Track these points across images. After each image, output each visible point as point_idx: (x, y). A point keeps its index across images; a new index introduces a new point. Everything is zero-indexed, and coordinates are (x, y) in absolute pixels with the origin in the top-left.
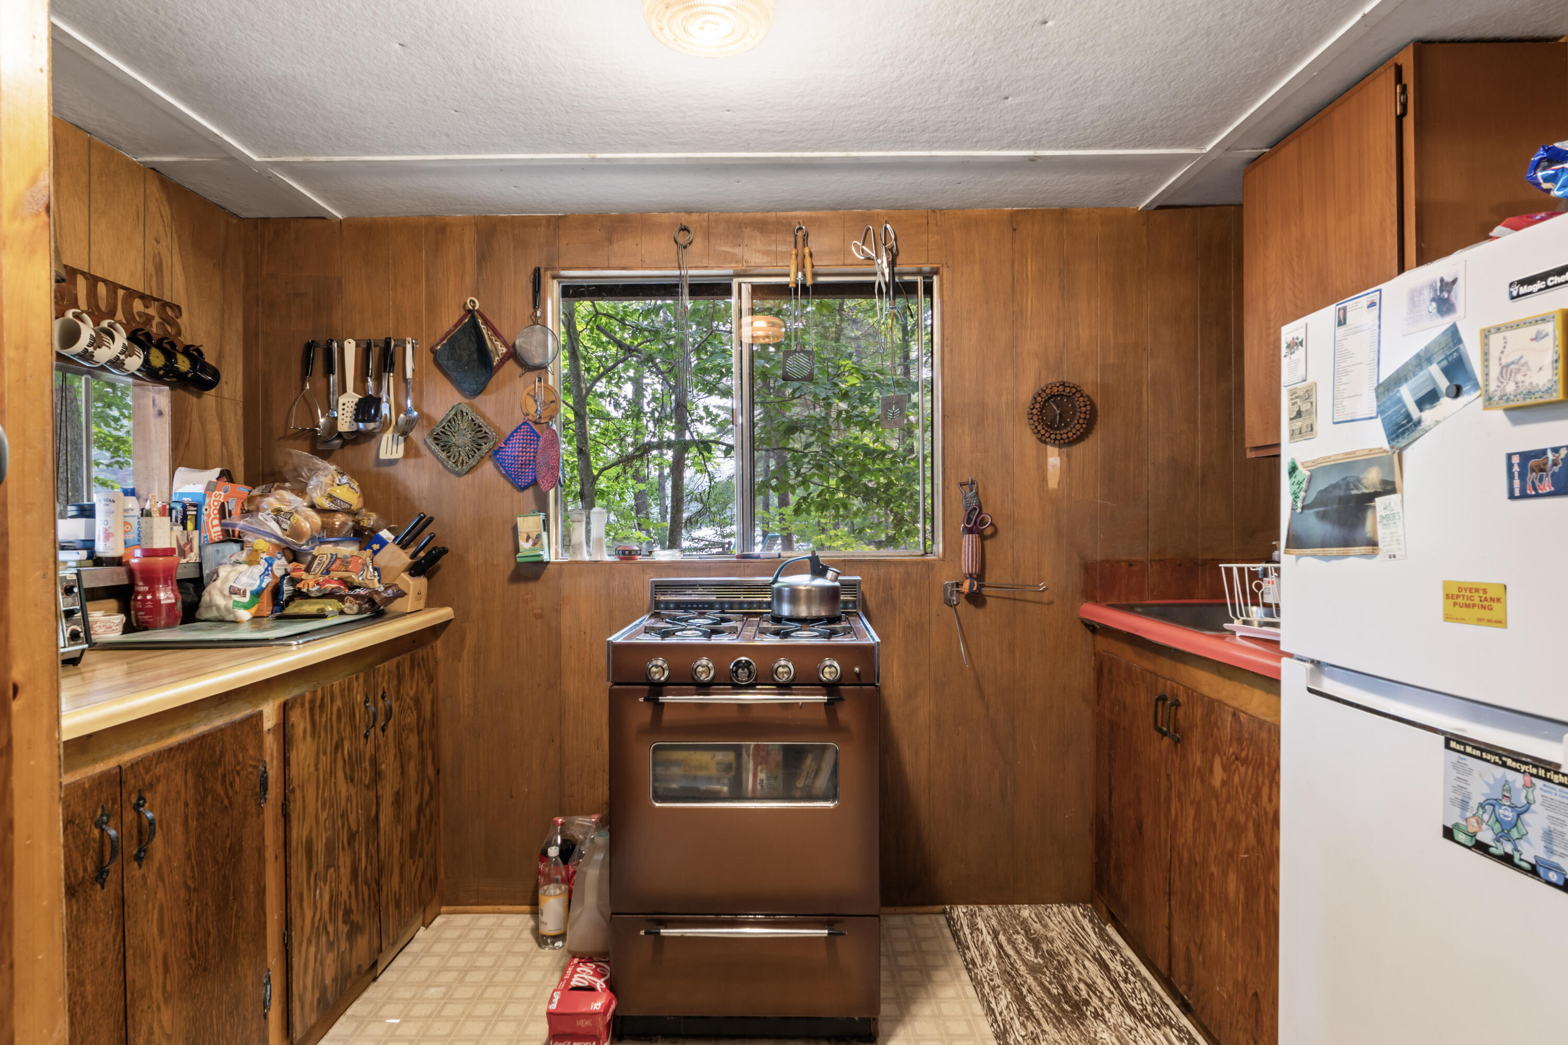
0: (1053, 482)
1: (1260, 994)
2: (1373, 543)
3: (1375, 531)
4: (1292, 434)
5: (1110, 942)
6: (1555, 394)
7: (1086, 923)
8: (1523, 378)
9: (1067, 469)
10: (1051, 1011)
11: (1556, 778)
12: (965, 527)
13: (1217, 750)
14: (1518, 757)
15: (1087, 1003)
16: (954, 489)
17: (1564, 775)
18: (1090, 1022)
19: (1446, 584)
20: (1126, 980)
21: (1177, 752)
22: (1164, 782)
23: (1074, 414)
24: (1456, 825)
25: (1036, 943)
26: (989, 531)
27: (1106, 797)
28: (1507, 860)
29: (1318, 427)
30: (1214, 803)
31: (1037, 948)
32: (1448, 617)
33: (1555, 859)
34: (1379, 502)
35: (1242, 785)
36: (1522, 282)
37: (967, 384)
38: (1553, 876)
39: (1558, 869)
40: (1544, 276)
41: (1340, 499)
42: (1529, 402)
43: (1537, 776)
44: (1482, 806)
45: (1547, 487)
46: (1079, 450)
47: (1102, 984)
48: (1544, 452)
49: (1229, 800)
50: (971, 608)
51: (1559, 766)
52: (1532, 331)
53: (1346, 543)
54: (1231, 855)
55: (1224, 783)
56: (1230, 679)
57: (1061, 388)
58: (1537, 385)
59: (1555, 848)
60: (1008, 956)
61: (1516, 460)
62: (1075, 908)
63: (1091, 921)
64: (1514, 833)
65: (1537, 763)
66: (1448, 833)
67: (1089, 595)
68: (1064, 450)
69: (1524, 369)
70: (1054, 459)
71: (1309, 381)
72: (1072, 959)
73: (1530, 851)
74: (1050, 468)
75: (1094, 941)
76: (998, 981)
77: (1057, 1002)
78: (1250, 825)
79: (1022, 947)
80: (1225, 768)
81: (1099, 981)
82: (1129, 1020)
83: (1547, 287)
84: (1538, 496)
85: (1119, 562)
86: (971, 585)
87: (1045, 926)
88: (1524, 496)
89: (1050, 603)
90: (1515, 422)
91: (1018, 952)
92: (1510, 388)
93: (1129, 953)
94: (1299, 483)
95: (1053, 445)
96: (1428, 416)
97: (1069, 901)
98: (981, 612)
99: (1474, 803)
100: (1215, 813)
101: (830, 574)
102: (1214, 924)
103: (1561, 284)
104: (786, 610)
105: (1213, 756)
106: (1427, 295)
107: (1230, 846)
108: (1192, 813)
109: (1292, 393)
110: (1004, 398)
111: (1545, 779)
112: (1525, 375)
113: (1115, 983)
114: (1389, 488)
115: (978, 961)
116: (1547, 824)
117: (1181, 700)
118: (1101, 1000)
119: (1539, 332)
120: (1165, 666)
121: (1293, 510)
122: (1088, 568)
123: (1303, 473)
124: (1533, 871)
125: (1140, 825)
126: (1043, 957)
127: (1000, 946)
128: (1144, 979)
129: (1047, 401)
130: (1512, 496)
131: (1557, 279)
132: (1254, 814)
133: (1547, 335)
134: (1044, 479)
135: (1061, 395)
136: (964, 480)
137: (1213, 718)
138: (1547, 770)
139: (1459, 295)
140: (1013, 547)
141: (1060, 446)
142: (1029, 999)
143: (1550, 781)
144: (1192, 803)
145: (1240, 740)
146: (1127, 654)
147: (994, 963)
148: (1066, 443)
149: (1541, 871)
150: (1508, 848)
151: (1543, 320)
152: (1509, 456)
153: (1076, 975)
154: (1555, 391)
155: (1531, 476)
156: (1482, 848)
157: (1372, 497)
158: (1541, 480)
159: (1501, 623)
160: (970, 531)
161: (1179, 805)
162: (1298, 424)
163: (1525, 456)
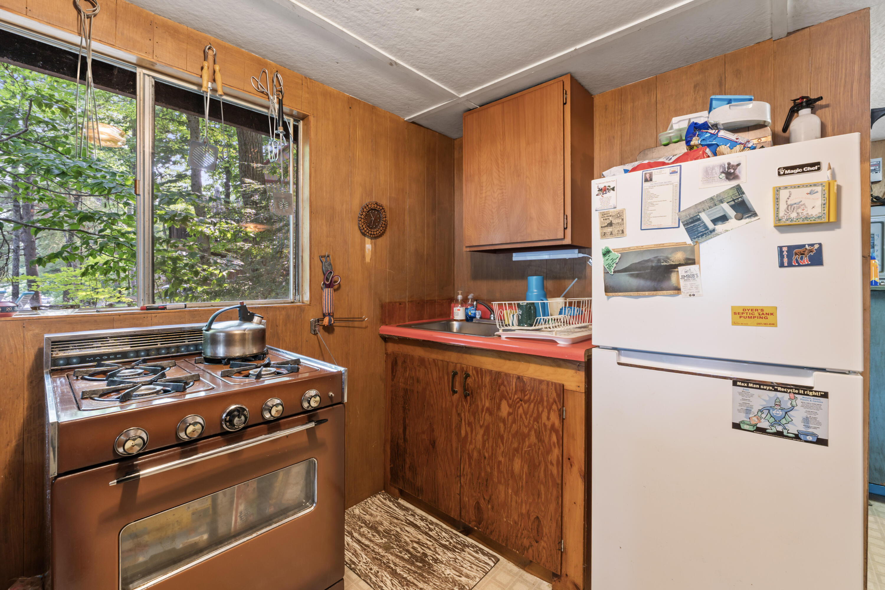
0: (368, 259)
1: (540, 517)
2: (678, 289)
3: (678, 283)
4: (604, 235)
5: (407, 509)
6: (823, 219)
7: (388, 502)
8: (802, 211)
9: (375, 251)
10: (415, 572)
11: (811, 393)
12: (324, 283)
13: (503, 397)
14: (785, 386)
15: (425, 555)
16: (317, 260)
17: (816, 391)
18: (436, 567)
19: (733, 308)
20: (431, 530)
21: (467, 401)
22: (455, 418)
23: (380, 221)
24: (743, 422)
25: (374, 528)
26: (336, 287)
27: (401, 431)
28: (779, 434)
29: (627, 231)
30: (501, 425)
31: (378, 532)
32: (734, 323)
33: (811, 430)
34: (680, 269)
35: (526, 414)
36: (787, 168)
37: (325, 194)
38: (809, 438)
39: (813, 434)
40: (801, 166)
41: (652, 267)
42: (806, 222)
43: (799, 394)
44: (761, 411)
45: (806, 261)
46: (380, 241)
47: (423, 538)
48: (804, 246)
49: (514, 421)
50: (326, 334)
51: (812, 388)
52: (808, 190)
53: (656, 290)
54: (516, 450)
55: (509, 414)
56: (510, 360)
57: (375, 206)
58: (812, 215)
59: (811, 425)
60: (368, 546)
61: (785, 249)
62: (378, 496)
63: (390, 501)
64: (783, 421)
65: (798, 387)
66: (736, 426)
67: (383, 322)
68: (373, 241)
69: (802, 207)
70: (369, 246)
71: (619, 208)
72: (399, 530)
73: (793, 429)
74: (367, 250)
75: (400, 513)
76: (375, 568)
77: (412, 564)
78: (533, 433)
79: (370, 535)
80: (510, 406)
81: (420, 537)
82: (450, 554)
83: (803, 172)
84: (799, 265)
85: (395, 302)
86: (330, 321)
87: (371, 515)
88: (790, 265)
89: (366, 327)
90: (781, 232)
91: (371, 541)
92: (794, 215)
93: (419, 511)
94: (613, 260)
95: (368, 237)
96: (720, 227)
97: (374, 493)
98: (331, 336)
99: (755, 410)
100: (502, 430)
101: (256, 319)
102: (501, 488)
103: (812, 171)
104: (221, 351)
105: (501, 400)
106: (718, 170)
107: (515, 445)
108: (481, 432)
109: (604, 215)
110: (344, 206)
111: (804, 394)
112: (803, 210)
113: (426, 534)
114: (690, 262)
115: (355, 559)
116: (805, 415)
117: (470, 373)
118: (430, 549)
119: (812, 190)
120: (452, 357)
121: (606, 273)
122: (383, 306)
123: (615, 255)
124: (797, 437)
125: (433, 444)
126: (385, 537)
127: (359, 542)
128: (437, 525)
129: (368, 211)
130: (782, 265)
131: (809, 168)
132: (535, 427)
133: (817, 192)
134: (364, 257)
135: (375, 210)
136: (323, 254)
137: (500, 381)
138: (804, 391)
139: (742, 172)
140: (348, 295)
141: (371, 239)
142: (398, 571)
143: (807, 395)
144: (481, 427)
145: (523, 391)
146: (419, 352)
147: (364, 556)
148: (374, 237)
149: (802, 437)
150: (780, 429)
151: (815, 185)
152: (781, 248)
153: (408, 540)
154: (824, 218)
155: (794, 258)
156: (762, 431)
157: (676, 266)
158: (802, 258)
159: (774, 325)
160: (328, 286)
161: (468, 429)
162: (609, 230)
163: (791, 248)
